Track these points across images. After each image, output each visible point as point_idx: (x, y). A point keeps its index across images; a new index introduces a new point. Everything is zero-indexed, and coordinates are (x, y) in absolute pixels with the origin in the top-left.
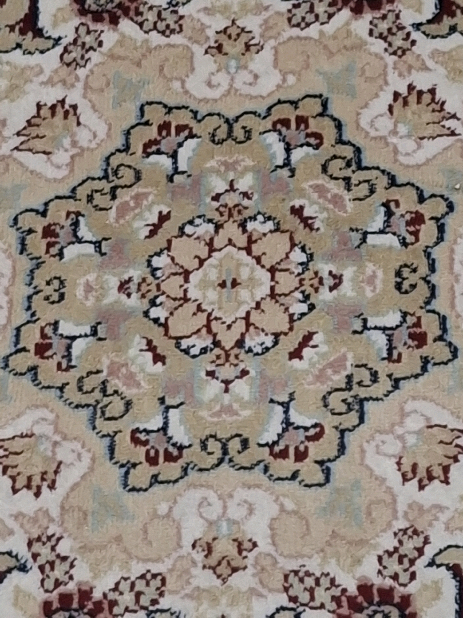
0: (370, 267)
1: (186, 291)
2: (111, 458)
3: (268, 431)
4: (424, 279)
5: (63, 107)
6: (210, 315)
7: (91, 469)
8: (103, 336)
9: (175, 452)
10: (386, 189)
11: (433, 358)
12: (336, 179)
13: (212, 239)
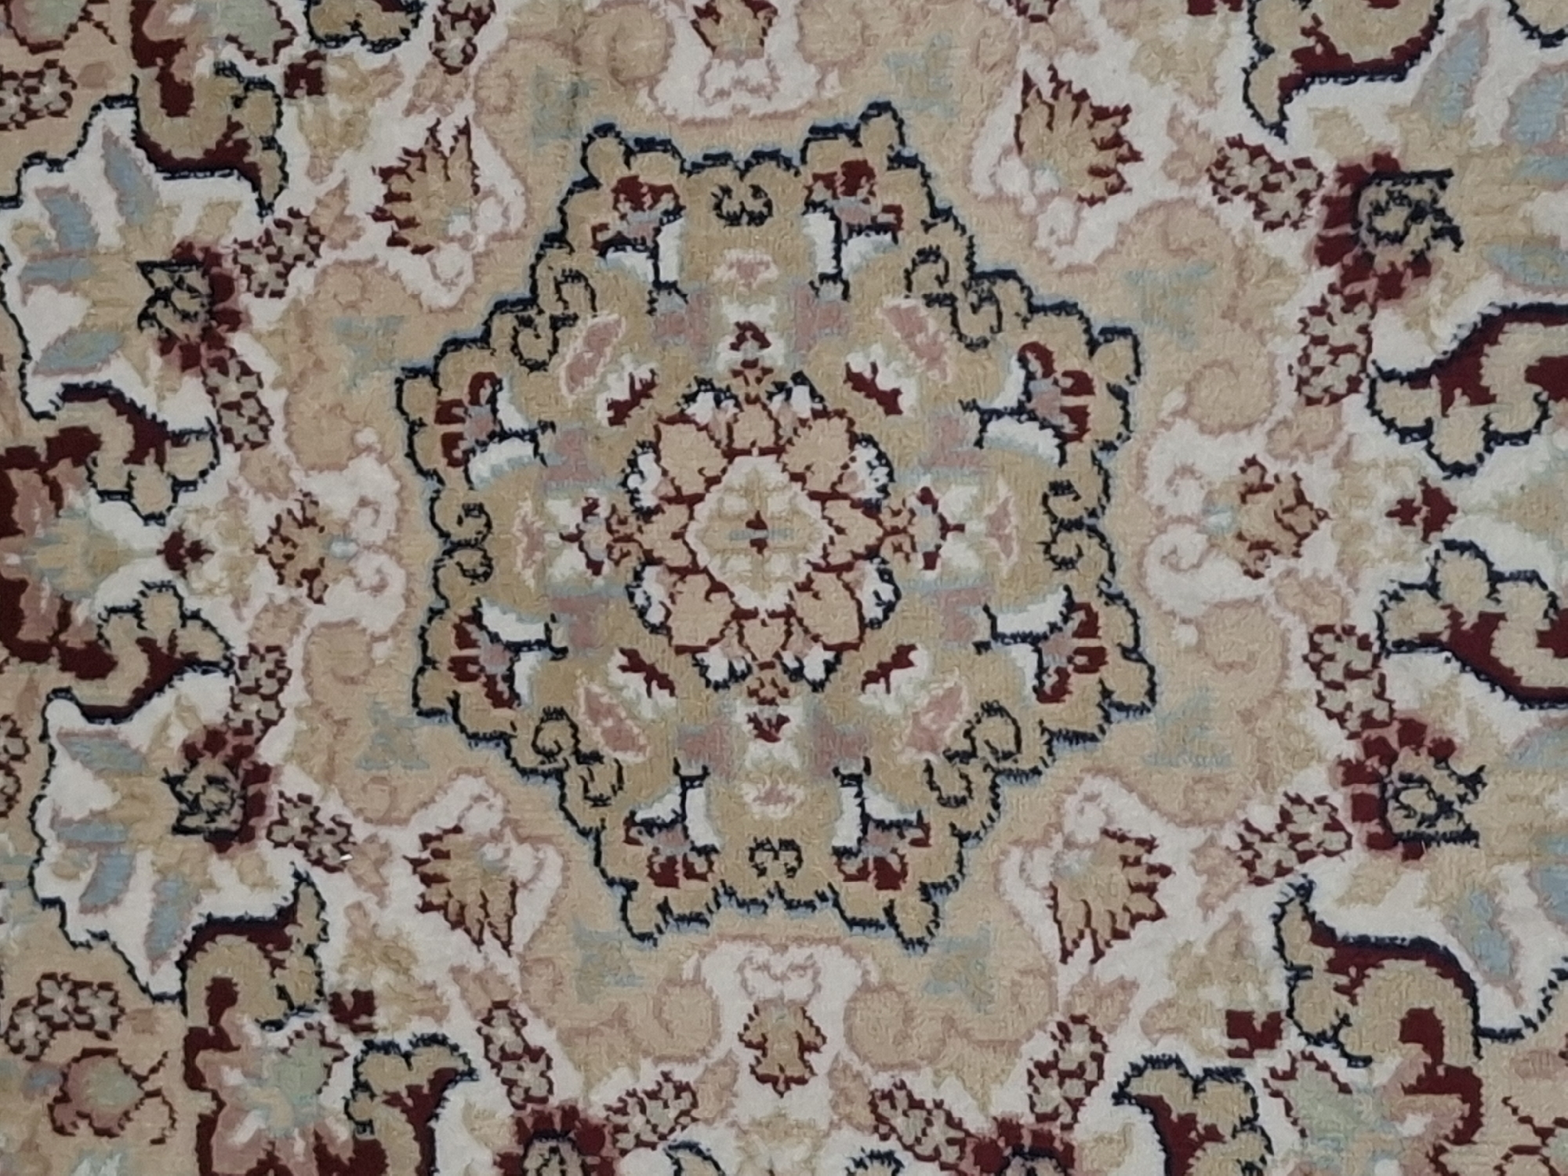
0: (722, 273)
1: (773, 615)
2: (1093, 738)
3: (1036, 447)
4: (743, 173)
5: (426, 862)
6: (817, 568)
7: (1115, 774)
8: (862, 764)
9: (1079, 617)
10: (572, 250)
11: (891, 147)
12: (556, 342)
13: (672, 570)
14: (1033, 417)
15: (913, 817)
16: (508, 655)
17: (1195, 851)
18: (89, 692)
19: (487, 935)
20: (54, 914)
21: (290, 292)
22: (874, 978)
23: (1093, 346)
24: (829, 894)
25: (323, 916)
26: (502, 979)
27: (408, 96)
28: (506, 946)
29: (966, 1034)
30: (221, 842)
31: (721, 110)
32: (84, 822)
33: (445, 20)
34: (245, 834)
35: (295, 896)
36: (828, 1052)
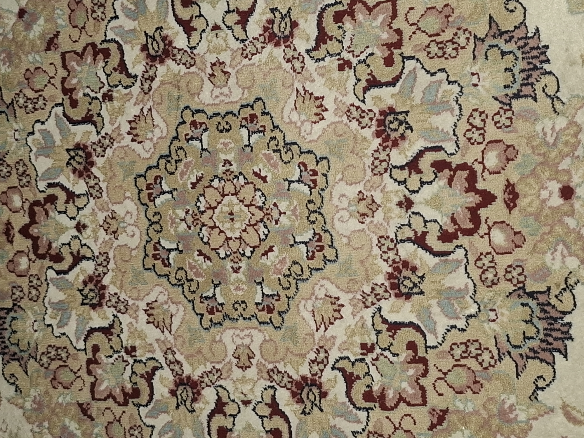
0: (219, 146)
1: (236, 238)
2: (322, 269)
3: (304, 191)
4: (223, 118)
5: (148, 310)
7: (328, 279)
8: (262, 279)
9: (317, 237)
10: (180, 141)
11: (262, 110)
12: (176, 167)
13: (210, 227)
14: (302, 182)
15: (276, 293)
16: (168, 252)
17: (350, 300)
18: (57, 266)
19: (165, 329)
20: (50, 329)
21: (106, 155)
22: (267, 338)
23: (317, 162)
24: (255, 315)
25: (121, 326)
26: (169, 342)
27: (135, 100)
28: (170, 332)
29: (291, 352)
30: (94, 307)
31: (217, 101)
32: (57, 303)
33: (143, 80)
34: (100, 305)
35: (113, 321)
36: (256, 358)
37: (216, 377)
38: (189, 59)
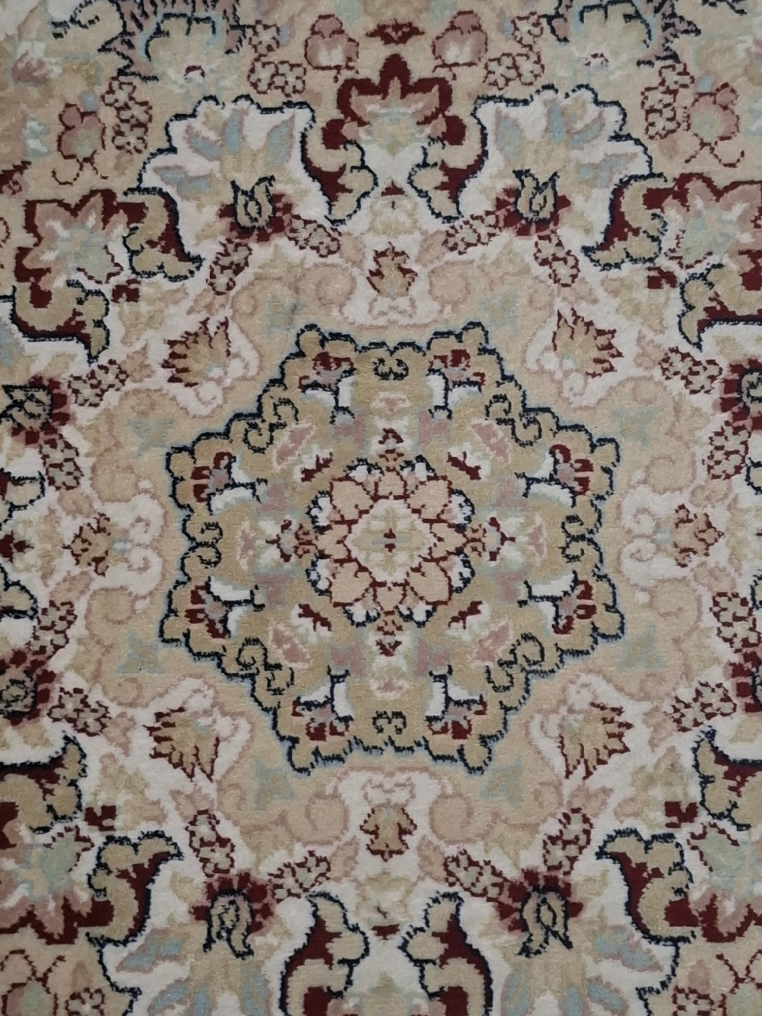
0: (377, 404)
1: (395, 584)
2: (588, 653)
3: (559, 498)
4: (392, 353)
5: (159, 729)
6: (425, 560)
7: (599, 672)
8: (447, 669)
9: (581, 588)
10: (286, 388)
11: (481, 344)
12: (272, 438)
14: (558, 482)
15: (477, 698)
16: (225, 608)
17: (645, 714)
19: (197, 770)
21: (103, 405)
22: (450, 790)
23: (593, 447)
24: (423, 742)
25: (83, 762)
26: (206, 797)
27: (191, 304)
28: (209, 776)
29: (505, 821)
30: (15, 718)
31: (382, 321)
34: (33, 713)
35: (64, 750)
36: (418, 835)
37: (313, 875)
38: (327, 241)
